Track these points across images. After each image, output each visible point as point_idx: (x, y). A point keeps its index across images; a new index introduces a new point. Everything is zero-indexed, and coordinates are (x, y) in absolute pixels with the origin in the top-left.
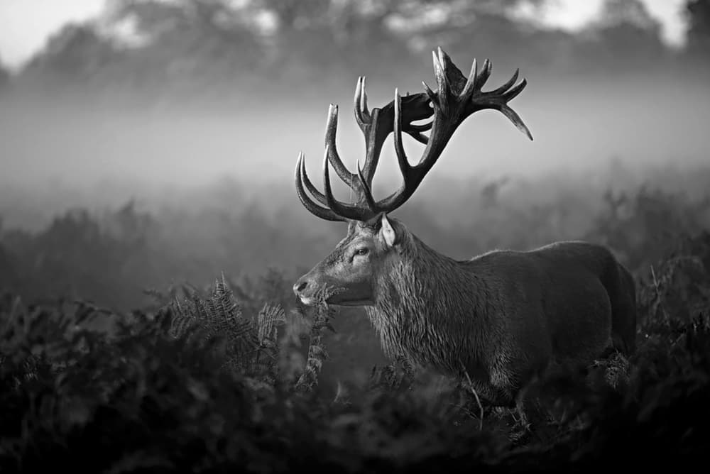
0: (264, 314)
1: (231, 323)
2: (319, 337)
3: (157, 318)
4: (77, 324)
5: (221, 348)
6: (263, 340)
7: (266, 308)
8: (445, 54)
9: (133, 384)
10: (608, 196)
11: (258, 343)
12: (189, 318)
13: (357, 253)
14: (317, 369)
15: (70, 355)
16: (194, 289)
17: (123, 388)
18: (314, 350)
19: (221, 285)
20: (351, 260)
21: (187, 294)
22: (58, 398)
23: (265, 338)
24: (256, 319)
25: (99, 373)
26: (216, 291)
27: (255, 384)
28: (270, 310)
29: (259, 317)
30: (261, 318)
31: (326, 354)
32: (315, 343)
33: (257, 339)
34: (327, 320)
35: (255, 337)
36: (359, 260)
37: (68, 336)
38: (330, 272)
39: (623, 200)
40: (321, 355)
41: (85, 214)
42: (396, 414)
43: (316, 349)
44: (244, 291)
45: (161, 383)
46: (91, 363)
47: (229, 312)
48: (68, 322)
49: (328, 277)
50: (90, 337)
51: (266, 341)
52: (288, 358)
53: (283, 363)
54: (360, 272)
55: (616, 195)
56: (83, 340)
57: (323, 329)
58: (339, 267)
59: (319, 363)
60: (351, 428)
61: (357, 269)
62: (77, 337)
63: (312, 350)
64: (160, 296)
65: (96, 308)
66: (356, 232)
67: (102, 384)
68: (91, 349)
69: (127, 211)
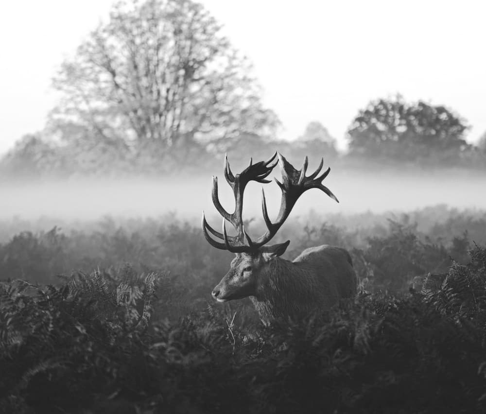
0: (120, 288)
1: (102, 293)
2: (149, 301)
3: (61, 289)
4: (19, 292)
5: (95, 306)
6: (119, 302)
7: (121, 285)
8: (282, 156)
9: (47, 324)
10: (306, 228)
11: (117, 304)
12: (80, 290)
13: (245, 270)
14: (148, 318)
15: (14, 309)
16: (85, 275)
17: (42, 327)
18: (146, 308)
19: (97, 273)
20: (242, 274)
21: (80, 276)
22: (7, 331)
23: (120, 301)
24: (116, 291)
25: (30, 318)
26: (94, 276)
27: (113, 325)
28: (123, 286)
29: (117, 290)
30: (118, 290)
31: (153, 310)
32: (147, 304)
33: (116, 301)
34: (154, 292)
35: (115, 301)
36: (246, 274)
37: (14, 299)
38: (231, 282)
39: (313, 231)
40: (150, 311)
41: (30, 234)
42: (187, 342)
43: (148, 307)
44: (112, 276)
45: (62, 324)
46: (25, 313)
47: (102, 287)
48: (14, 290)
49: (231, 286)
50: (25, 300)
51: (120, 303)
52: (130, 312)
53: (128, 315)
54: (248, 281)
55: (310, 228)
56: (22, 300)
57: (152, 296)
58: (236, 279)
59: (149, 315)
60: (162, 349)
61: (246, 279)
62: (18, 299)
63: (145, 308)
64: (66, 278)
65: (29, 284)
66: (242, 257)
67: (31, 324)
68: (26, 305)
69: (53, 232)
